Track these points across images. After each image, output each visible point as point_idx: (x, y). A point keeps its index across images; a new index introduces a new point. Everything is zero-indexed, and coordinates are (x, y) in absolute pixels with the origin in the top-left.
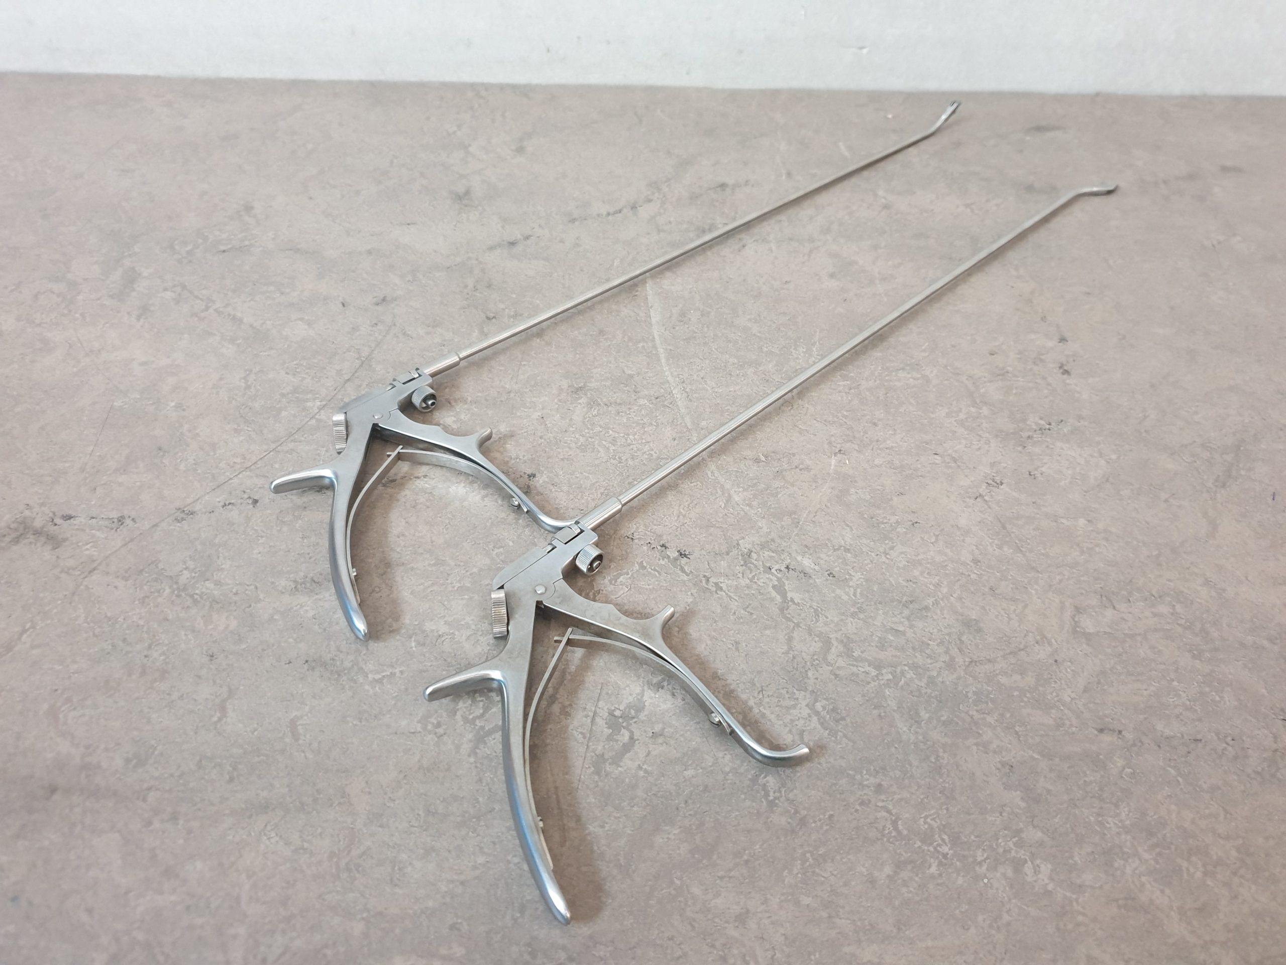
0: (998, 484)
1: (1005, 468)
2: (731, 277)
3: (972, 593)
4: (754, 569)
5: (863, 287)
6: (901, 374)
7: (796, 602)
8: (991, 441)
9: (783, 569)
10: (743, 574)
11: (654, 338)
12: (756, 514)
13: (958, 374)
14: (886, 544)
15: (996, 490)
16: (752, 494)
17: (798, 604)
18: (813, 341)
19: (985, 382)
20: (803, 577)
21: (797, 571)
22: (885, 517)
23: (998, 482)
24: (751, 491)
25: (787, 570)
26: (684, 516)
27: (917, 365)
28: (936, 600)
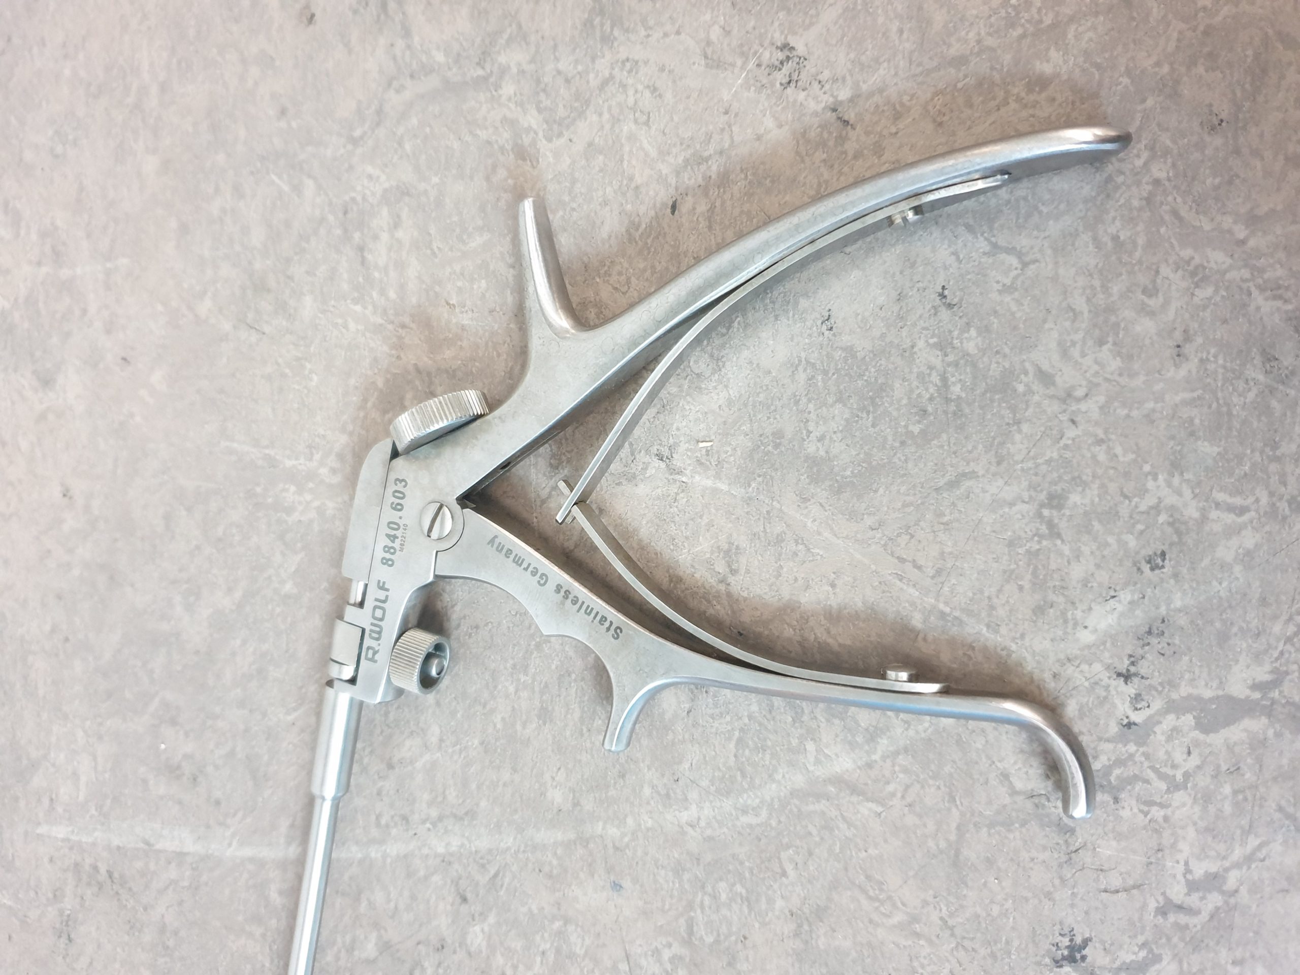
0: (788, 58)
1: (727, 33)
2: (48, 628)
3: (1230, 182)
4: (1132, 770)
5: (84, 312)
6: (379, 255)
7: (1268, 677)
8: (623, 56)
9: (1130, 690)
10: (1151, 803)
11: (252, 860)
13: (379, 112)
14: (1030, 391)
15: (810, 68)
18: (260, 463)
19: (409, 47)
20: (1165, 639)
21: (1140, 651)
22: (921, 377)
23: (781, 56)
25: (1136, 680)
26: (915, 919)
27: (345, 213)
28: (1262, 289)
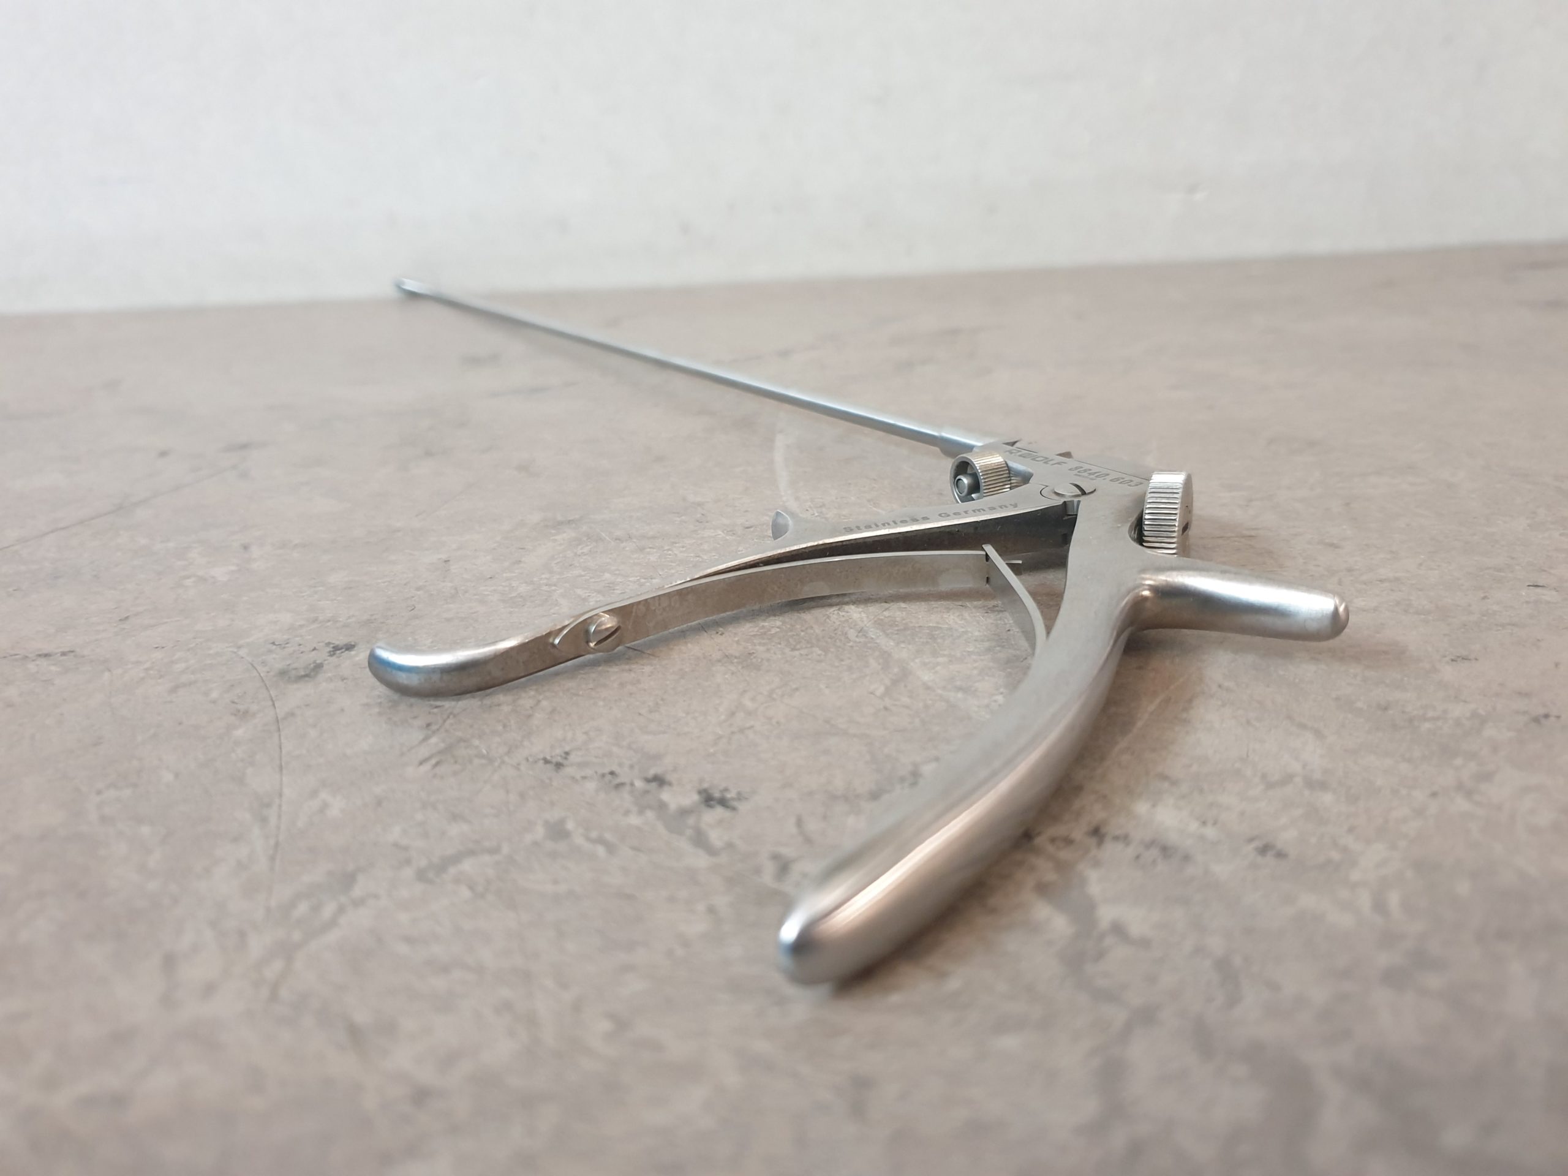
9: (1078, 836)
12: (987, 706)
14: (1458, 768)
16: (975, 668)
17: (1144, 943)
21: (1132, 841)
24: (975, 661)
25: (1094, 840)
